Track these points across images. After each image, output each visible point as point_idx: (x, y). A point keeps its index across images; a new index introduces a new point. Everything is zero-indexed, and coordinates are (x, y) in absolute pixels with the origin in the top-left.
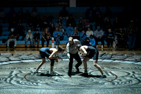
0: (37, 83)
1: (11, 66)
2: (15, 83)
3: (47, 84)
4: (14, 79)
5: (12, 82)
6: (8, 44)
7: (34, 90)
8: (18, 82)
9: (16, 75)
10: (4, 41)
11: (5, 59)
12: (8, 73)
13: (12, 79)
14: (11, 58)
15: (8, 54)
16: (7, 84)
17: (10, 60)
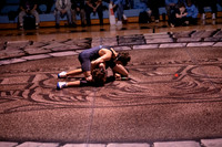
0: (84, 97)
1: (30, 67)
2: (40, 99)
3: (104, 97)
4: (38, 91)
5: (34, 97)
6: (21, 20)
7: (79, 111)
8: (46, 97)
9: (41, 83)
10: (13, 15)
11: (16, 52)
12: (25, 80)
13: (32, 91)
14: (29, 50)
15: (22, 41)
16: (25, 102)
17: (27, 55)
